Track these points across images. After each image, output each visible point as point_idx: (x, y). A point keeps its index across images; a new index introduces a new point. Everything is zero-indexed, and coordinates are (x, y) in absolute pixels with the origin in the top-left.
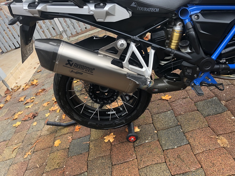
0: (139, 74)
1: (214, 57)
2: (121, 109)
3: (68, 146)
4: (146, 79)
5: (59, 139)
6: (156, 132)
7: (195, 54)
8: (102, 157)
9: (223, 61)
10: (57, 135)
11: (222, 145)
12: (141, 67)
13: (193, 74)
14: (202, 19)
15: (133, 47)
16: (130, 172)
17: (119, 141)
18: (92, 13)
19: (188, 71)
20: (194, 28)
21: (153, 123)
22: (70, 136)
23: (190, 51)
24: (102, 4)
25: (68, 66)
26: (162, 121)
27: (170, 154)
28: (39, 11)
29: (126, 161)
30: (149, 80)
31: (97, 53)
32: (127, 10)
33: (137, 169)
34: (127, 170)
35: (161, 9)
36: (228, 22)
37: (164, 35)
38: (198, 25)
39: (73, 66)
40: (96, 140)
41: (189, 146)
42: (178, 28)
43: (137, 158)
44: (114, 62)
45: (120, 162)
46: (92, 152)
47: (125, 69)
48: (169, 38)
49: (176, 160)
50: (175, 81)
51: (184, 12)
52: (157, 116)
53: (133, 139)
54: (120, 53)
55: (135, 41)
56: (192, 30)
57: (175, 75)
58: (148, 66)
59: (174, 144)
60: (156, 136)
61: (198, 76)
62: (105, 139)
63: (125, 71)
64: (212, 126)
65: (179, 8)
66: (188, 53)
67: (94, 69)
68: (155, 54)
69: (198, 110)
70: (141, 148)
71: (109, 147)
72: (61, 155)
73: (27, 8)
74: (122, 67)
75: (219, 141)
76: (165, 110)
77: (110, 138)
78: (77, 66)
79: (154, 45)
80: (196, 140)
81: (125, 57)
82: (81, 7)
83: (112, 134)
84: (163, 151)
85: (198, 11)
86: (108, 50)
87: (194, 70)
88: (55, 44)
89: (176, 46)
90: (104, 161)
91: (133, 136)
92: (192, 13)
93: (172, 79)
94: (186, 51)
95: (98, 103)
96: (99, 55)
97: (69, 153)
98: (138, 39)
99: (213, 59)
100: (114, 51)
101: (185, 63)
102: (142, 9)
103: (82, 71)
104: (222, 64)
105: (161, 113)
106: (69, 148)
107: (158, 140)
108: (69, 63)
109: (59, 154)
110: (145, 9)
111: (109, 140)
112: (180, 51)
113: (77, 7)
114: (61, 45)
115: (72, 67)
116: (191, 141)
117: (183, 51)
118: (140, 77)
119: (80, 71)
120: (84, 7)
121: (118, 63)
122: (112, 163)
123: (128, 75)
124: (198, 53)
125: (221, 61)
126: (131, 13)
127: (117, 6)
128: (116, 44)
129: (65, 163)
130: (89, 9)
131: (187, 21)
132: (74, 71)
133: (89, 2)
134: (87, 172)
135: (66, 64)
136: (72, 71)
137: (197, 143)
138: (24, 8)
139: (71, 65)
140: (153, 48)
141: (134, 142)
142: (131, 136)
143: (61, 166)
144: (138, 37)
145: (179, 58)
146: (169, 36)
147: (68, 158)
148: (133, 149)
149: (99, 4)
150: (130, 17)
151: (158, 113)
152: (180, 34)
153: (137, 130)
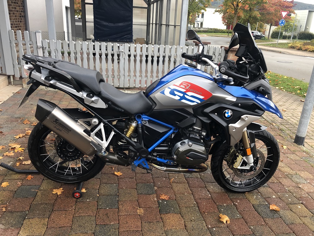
0: (99, 144)
1: (149, 150)
2: (78, 169)
3: (16, 190)
4: (102, 149)
5: (8, 182)
6: (98, 195)
7: (138, 144)
8: (46, 203)
9: (155, 154)
10: (6, 178)
11: (139, 214)
12: (102, 140)
13: (135, 156)
14: (147, 125)
15: (102, 126)
16: (65, 217)
17: (66, 195)
18: (83, 98)
19: (132, 153)
20: (142, 127)
21: (98, 189)
22: (20, 182)
23: (136, 141)
24: (91, 95)
25: (55, 123)
26: (106, 189)
27: (101, 212)
28: (50, 83)
29: (66, 209)
30: (104, 150)
31: (76, 121)
32: (106, 104)
33: (72, 217)
34: (64, 215)
35: (125, 110)
36: (161, 132)
37: (124, 126)
38: (144, 127)
39: (58, 124)
40: (44, 190)
41: (117, 209)
42: (134, 125)
43: (75, 210)
44: (86, 131)
45: (60, 209)
46: (38, 198)
47: (91, 138)
48: (128, 128)
49: (104, 215)
50: (122, 158)
51: (139, 117)
52: (105, 185)
53: (77, 195)
54: (92, 126)
55: (104, 123)
56: (140, 129)
57: (125, 154)
58: (106, 141)
59: (107, 206)
60: (96, 198)
61: (137, 159)
62: (53, 191)
63: (90, 139)
64: (140, 201)
65: (136, 114)
66: (135, 142)
67: (71, 131)
68: (114, 135)
69: (136, 189)
70: (81, 203)
71: (55, 198)
72: (6, 194)
73: (44, 79)
74: (90, 136)
75: (138, 211)
76: (112, 183)
77: (59, 192)
78: (60, 125)
79: (115, 129)
80: (124, 207)
81: (95, 130)
82: (78, 91)
83: (62, 188)
84: (98, 209)
85: (147, 120)
86: (85, 122)
87: (136, 153)
88: (52, 107)
89: (130, 135)
90: (47, 207)
91: (79, 193)
92: (143, 119)
93: (121, 156)
94: (134, 140)
95: (61, 158)
96: (77, 123)
97: (15, 195)
98: (107, 122)
99: (148, 151)
100: (89, 124)
101: (131, 148)
102: (114, 107)
103: (62, 129)
104: (154, 156)
105: (108, 184)
106: (16, 191)
107: (97, 202)
108: (56, 121)
109: (4, 194)
110: (116, 107)
111: (57, 193)
112: (131, 139)
113: (76, 91)
114: (55, 109)
115: (56, 124)
116: (120, 207)
117: (132, 139)
118: (99, 146)
119: (61, 128)
120: (80, 93)
121: (88, 132)
122: (53, 209)
123: (92, 142)
124: (141, 144)
125: (154, 154)
126: (107, 106)
127: (100, 100)
128: (91, 120)
129: (9, 201)
130: (83, 95)
131: (139, 122)
132: (57, 127)
133: (84, 90)
134: (28, 211)
135: (54, 121)
136: (55, 127)
137: (124, 209)
138: (42, 78)
139: (56, 123)
140: (115, 131)
141: (77, 198)
142: (77, 192)
143: (4, 203)
144: (107, 121)
145: (129, 143)
146: (128, 127)
147: (13, 198)
148: (74, 203)
149: (90, 94)
150: (106, 108)
151: (106, 184)
152: (134, 128)
153: (84, 190)
